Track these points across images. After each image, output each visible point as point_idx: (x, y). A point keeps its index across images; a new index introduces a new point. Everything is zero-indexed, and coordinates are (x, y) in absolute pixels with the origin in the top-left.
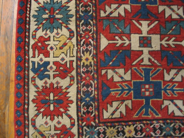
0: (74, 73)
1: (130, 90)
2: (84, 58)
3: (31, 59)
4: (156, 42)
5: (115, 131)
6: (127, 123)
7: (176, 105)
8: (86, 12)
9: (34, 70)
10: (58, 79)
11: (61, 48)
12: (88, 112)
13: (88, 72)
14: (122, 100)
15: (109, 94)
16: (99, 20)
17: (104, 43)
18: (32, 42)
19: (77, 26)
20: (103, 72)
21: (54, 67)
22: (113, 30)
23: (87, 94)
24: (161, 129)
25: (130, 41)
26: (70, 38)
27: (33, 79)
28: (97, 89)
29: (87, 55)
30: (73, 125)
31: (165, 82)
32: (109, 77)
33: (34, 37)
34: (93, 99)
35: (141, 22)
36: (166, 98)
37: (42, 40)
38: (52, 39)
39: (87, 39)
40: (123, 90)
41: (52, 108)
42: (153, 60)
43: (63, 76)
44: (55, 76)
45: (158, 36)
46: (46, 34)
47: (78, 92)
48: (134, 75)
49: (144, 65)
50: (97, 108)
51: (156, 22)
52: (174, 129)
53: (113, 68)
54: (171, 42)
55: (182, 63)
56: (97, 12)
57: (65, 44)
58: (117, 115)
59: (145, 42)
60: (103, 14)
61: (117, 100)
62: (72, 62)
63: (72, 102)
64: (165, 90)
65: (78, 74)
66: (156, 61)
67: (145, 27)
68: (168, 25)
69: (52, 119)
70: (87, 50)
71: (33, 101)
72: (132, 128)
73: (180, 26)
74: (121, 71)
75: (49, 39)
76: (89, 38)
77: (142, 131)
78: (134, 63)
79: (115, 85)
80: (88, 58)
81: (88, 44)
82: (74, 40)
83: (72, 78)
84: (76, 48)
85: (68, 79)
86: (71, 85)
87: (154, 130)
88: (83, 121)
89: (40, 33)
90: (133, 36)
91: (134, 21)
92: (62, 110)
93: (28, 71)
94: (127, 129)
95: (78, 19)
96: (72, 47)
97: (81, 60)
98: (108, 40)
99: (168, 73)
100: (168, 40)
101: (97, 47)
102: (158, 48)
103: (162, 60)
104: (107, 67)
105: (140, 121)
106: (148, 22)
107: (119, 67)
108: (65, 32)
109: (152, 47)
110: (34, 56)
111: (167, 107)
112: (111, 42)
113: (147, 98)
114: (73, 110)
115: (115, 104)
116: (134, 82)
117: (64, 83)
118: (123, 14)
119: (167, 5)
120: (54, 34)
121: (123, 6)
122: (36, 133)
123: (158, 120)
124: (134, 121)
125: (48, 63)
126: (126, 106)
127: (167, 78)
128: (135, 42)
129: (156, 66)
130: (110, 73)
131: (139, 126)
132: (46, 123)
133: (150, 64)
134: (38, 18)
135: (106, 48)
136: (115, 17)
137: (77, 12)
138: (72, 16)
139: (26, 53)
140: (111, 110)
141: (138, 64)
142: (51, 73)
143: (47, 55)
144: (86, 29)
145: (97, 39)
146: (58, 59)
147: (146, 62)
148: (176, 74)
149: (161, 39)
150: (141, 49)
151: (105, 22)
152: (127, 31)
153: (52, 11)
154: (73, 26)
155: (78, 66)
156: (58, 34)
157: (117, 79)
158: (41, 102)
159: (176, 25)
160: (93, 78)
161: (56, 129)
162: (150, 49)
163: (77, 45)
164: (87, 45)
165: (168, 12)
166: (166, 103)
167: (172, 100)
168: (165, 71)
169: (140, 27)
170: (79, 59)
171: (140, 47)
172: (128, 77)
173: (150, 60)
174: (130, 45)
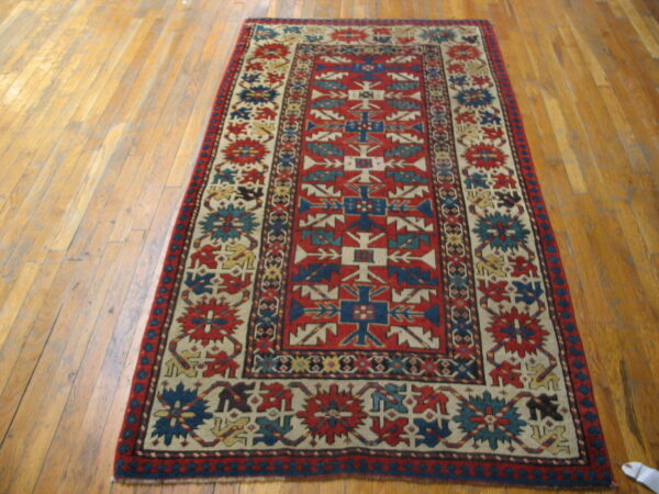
0: (250, 288)
1: (335, 310)
2: (268, 271)
3: (187, 270)
4: (381, 257)
5: (307, 362)
6: (327, 353)
7: (412, 334)
8: (279, 221)
9: (189, 283)
10: (225, 294)
11: (235, 259)
12: (265, 336)
13: (271, 286)
14: (322, 323)
15: (301, 314)
16: (295, 230)
17: (300, 255)
18: (192, 251)
19: (263, 236)
20: (296, 288)
21: (222, 280)
22: (317, 241)
23: (267, 313)
24: (385, 363)
25: (341, 253)
26: (251, 248)
27: (186, 294)
28: (283, 307)
29: (273, 268)
30: (237, 352)
31: (393, 304)
32: (304, 294)
33: (197, 245)
34: (276, 320)
35: (360, 234)
36: (394, 323)
37: (208, 249)
38: (223, 248)
39: (275, 251)
40: (324, 310)
41: (208, 329)
42: (374, 276)
43: (233, 290)
44: (219, 291)
45: (385, 250)
46: (215, 243)
47: (254, 309)
48: (342, 293)
49: (361, 283)
50: (281, 332)
51: (382, 234)
52: (409, 366)
53: (311, 284)
54: (405, 257)
55: (421, 281)
56: (295, 220)
57: (242, 255)
58: (312, 341)
59: (363, 256)
60: (302, 224)
61: (314, 322)
62: (248, 276)
63: (241, 322)
64: (394, 313)
65: (256, 288)
66: (379, 279)
67: (364, 239)
68: (400, 238)
69: (205, 344)
70: (274, 263)
71: (179, 320)
72: (336, 360)
73: (420, 240)
74: (323, 288)
75: (219, 248)
76: (280, 248)
77: (352, 364)
78: (345, 279)
79: (312, 304)
80: (275, 272)
81: (276, 255)
82: (256, 251)
83: (246, 294)
84: (257, 259)
85: (240, 295)
86: (243, 301)
87: (374, 364)
88: (254, 347)
89: (207, 241)
90: (345, 249)
91: (349, 233)
92: (223, 332)
93: (180, 284)
94: (326, 361)
95: (266, 228)
96: (252, 258)
97: (262, 272)
98: (307, 251)
99: (399, 292)
100: (400, 255)
101: (290, 259)
102: (383, 263)
103: (389, 277)
104: (301, 281)
105: (351, 350)
106: (371, 234)
107: (320, 282)
108: (245, 241)
109: (373, 262)
110: (193, 266)
111: (396, 336)
112: (311, 254)
113: (363, 323)
114: (241, 334)
115: (310, 327)
116: (343, 303)
117: (232, 299)
118: (332, 224)
119: (400, 216)
120: (227, 243)
121: (333, 216)
122: (175, 361)
123: (380, 352)
124: (340, 352)
125: (213, 275)
126: (328, 332)
127: (396, 298)
128: (348, 256)
129: (379, 284)
130: (306, 290)
131: (347, 358)
132: (194, 349)
133: (369, 281)
134: (207, 226)
135: (303, 261)
136: (320, 228)
137: (265, 220)
138: (257, 225)
139: (182, 262)
140: (302, 334)
141: (351, 282)
142: (215, 288)
143: (213, 265)
144: (277, 240)
145: (290, 250)
146: (230, 272)
147: (363, 278)
148: (412, 295)
149: (389, 254)
150: (356, 264)
151: (304, 232)
152: (338, 242)
153: (229, 218)
154: (257, 235)
155: (257, 280)
156: (233, 243)
157: (315, 296)
158: (193, 322)
159: (413, 238)
160: (279, 294)
161: (208, 355)
162: (371, 264)
163: (260, 256)
164: (275, 257)
165: (401, 224)
166: (394, 330)
167: (405, 326)
168: (394, 291)
169: (357, 239)
170: (260, 272)
171: (355, 260)
172: (334, 294)
173: (369, 277)
174: (340, 259)
